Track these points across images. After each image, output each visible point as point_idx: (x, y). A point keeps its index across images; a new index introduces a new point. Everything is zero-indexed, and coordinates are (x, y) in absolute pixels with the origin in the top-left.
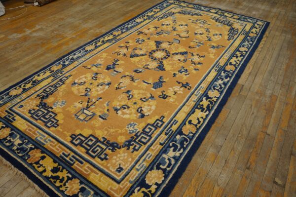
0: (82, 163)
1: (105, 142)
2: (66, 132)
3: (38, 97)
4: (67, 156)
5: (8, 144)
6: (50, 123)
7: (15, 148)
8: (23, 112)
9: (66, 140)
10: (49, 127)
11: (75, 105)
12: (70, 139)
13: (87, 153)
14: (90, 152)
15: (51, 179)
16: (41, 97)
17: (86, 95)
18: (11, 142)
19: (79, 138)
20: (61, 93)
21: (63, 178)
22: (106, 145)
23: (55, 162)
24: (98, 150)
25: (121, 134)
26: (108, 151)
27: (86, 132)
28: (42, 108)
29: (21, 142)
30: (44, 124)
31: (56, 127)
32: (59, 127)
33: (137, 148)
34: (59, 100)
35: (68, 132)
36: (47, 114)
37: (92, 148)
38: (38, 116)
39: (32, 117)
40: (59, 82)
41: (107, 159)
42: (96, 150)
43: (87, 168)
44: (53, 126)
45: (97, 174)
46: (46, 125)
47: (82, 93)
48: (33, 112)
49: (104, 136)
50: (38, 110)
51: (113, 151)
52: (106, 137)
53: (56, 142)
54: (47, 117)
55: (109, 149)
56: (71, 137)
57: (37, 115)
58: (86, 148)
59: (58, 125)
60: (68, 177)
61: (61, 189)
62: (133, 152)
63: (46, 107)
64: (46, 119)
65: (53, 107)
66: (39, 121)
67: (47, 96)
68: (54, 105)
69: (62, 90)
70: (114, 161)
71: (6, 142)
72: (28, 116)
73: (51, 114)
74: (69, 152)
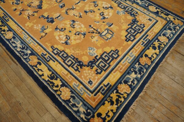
0: (148, 35)
1: (132, 25)
2: (124, 45)
3: (80, 69)
4: (144, 43)
5: (136, 82)
6: (114, 55)
7: (139, 76)
8: (98, 79)
9: (131, 44)
10: (118, 56)
11: (95, 41)
12: (130, 42)
13: (140, 33)
14: (140, 31)
15: (161, 49)
16: (79, 67)
17: (84, 34)
18: (133, 80)
19: (129, 37)
20: (77, 52)
21: (159, 44)
22: (134, 24)
23: (149, 49)
24: (138, 28)
25: (126, 17)
26: (138, 24)
27: (124, 33)
28: (95, 64)
29: (134, 73)
30: (115, 59)
31: (118, 51)
32: (118, 49)
33: (136, 12)
34: (86, 52)
35: (124, 43)
36: (103, 59)
37: (137, 30)
38: (106, 65)
39: (105, 71)
40: (61, 55)
41: (144, 25)
42: (138, 29)
43: (151, 33)
44: (117, 53)
45: (154, 29)
46: (116, 58)
47: (80, 37)
48: (99, 71)
49: (127, 25)
50: (98, 66)
51: (138, 22)
52: (128, 24)
53: (133, 49)
54: (107, 58)
55: (137, 23)
56: (128, 41)
57: (104, 67)
58: (137, 33)
59: (117, 50)
60: (157, 42)
61: (165, 44)
62: (138, 14)
63: (95, 61)
64: (109, 59)
65: (95, 55)
66: (111, 63)
67: (80, 62)
68: (92, 55)
69: (73, 52)
70: (145, 22)
71: (134, 84)
72: (104, 74)
73: (103, 56)
74: (140, 41)
